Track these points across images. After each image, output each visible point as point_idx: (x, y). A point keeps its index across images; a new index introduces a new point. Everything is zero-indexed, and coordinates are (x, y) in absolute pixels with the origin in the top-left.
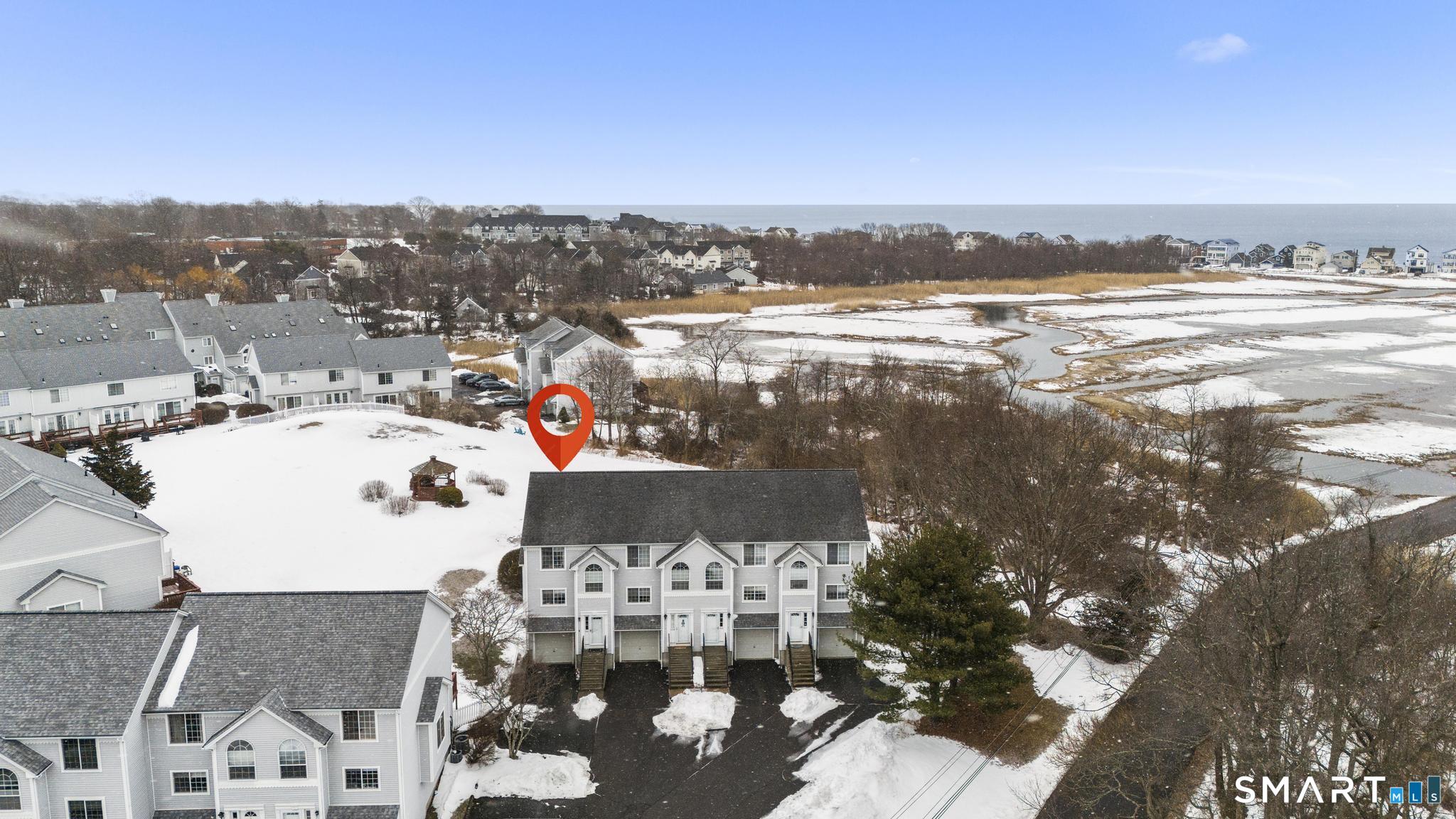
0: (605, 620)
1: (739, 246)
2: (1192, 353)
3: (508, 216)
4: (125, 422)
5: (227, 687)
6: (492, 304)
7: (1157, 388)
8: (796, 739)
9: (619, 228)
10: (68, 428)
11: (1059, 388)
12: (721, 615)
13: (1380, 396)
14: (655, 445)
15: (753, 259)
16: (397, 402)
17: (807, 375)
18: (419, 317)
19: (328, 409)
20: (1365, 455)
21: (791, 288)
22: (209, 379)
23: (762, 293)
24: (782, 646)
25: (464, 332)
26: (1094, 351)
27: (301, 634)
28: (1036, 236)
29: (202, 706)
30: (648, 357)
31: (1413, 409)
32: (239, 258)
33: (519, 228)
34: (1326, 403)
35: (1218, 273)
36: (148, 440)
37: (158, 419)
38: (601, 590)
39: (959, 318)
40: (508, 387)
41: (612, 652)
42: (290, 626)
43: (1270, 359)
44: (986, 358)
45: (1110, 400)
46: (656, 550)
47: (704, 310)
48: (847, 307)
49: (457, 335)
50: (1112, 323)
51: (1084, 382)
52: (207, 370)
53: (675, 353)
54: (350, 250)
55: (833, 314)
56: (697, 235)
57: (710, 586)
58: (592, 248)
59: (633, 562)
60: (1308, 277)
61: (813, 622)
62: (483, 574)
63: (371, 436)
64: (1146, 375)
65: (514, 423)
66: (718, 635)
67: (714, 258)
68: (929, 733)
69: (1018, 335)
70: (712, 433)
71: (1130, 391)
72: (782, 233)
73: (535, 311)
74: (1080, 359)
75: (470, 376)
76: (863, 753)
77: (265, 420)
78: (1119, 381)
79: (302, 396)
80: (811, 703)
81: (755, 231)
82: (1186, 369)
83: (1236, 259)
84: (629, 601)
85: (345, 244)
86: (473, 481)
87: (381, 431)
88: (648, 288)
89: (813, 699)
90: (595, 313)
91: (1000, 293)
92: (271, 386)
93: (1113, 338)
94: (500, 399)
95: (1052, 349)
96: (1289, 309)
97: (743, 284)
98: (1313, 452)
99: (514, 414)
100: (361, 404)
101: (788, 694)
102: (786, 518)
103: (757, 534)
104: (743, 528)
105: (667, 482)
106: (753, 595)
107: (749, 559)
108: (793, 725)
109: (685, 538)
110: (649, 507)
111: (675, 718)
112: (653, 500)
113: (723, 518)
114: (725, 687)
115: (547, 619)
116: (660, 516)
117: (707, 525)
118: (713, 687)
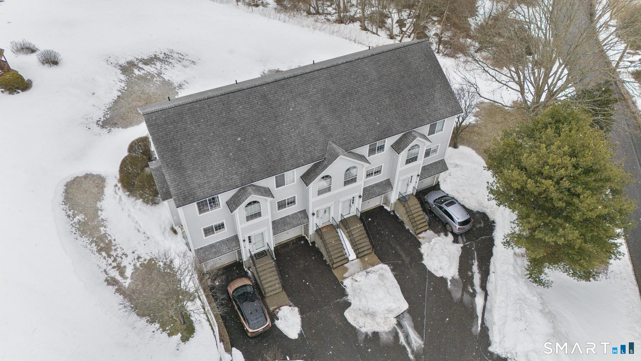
12: (354, 198)
24: (394, 200)
38: (260, 215)
57: (347, 183)
59: (280, 184)
61: (417, 180)
62: (104, 180)
66: (351, 209)
84: (279, 210)
86: (18, 50)
101: (420, 247)
102: (394, 107)
103: (379, 131)
104: (366, 128)
105: (281, 93)
106: (372, 174)
107: (372, 151)
108: (449, 286)
109: (323, 154)
110: (278, 127)
111: (366, 314)
112: (278, 118)
113: (345, 122)
114: (371, 253)
115: (212, 246)
116: (292, 135)
117: (336, 133)
118: (363, 256)
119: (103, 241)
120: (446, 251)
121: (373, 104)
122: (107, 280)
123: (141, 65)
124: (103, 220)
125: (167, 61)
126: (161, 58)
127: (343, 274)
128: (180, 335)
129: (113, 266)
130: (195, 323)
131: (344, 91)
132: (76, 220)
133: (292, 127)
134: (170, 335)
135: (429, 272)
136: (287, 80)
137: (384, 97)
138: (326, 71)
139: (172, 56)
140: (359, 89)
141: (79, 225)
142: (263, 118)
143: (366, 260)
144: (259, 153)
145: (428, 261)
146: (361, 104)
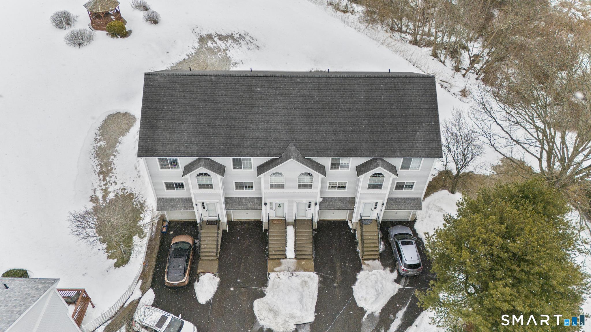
12: (310, 203)
24: (356, 217)
38: (212, 187)
41: (225, 220)
46: (256, 160)
59: (237, 167)
61: (381, 208)
62: (134, 119)
66: (307, 213)
84: (236, 189)
86: (137, 6)
101: (359, 272)
102: (369, 131)
103: (343, 148)
104: (332, 142)
105: (266, 88)
106: (336, 187)
107: (334, 166)
108: (363, 319)
109: (281, 152)
110: (250, 116)
111: (270, 310)
112: (254, 109)
113: (314, 131)
114: (311, 259)
115: (171, 200)
116: (260, 127)
117: (301, 138)
118: (301, 259)
119: (107, 167)
120: (380, 286)
121: (349, 122)
122: (91, 197)
123: (216, 39)
124: (116, 151)
125: (238, 41)
126: (235, 38)
127: (275, 267)
128: (115, 260)
129: (102, 188)
130: (132, 257)
131: (325, 102)
132: (99, 144)
133: (263, 120)
134: (109, 257)
135: (353, 298)
136: (276, 78)
137: (364, 118)
138: (317, 80)
139: (244, 38)
140: (342, 104)
141: (99, 149)
142: (240, 105)
143: (303, 263)
144: (223, 134)
145: (358, 288)
146: (337, 118)
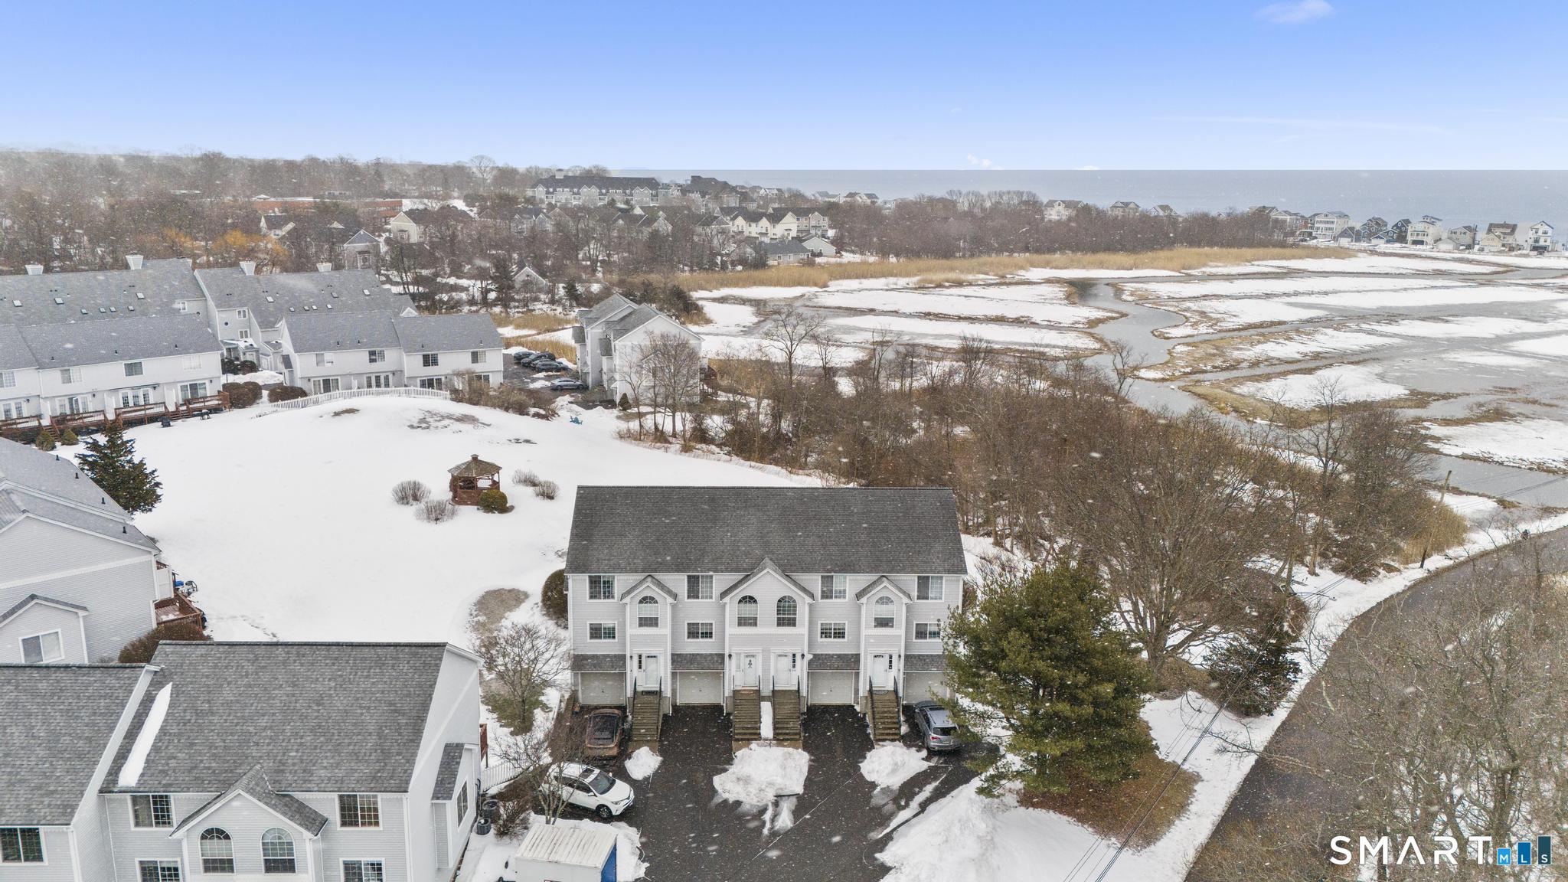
0: (661, 659)
1: (816, 213)
2: (1304, 338)
3: (574, 177)
4: (145, 405)
5: (201, 761)
6: (553, 273)
7: (1268, 377)
8: (878, 809)
9: (689, 192)
10: (81, 411)
11: (1162, 376)
12: (794, 655)
13: (1513, 390)
14: (723, 438)
15: (831, 227)
16: (443, 386)
17: (890, 362)
18: (475, 287)
19: (367, 394)
20: (1504, 459)
21: (872, 259)
22: (244, 354)
23: (840, 265)
24: (863, 691)
25: (522, 304)
26: (1197, 335)
27: (293, 695)
28: (1132, 206)
29: (170, 785)
30: (717, 335)
31: (1551, 406)
32: (285, 221)
33: (585, 190)
34: (1456, 398)
35: (1327, 248)
36: (169, 425)
37: (181, 402)
38: (656, 625)
39: (1051, 296)
40: (565, 369)
41: (669, 694)
42: (281, 686)
43: (1391, 347)
44: (1081, 341)
45: (1218, 391)
46: (720, 581)
47: (778, 283)
48: (931, 282)
49: (515, 307)
50: (1214, 303)
51: (1188, 370)
52: (242, 344)
53: (747, 331)
54: (406, 213)
55: (916, 289)
56: (772, 200)
57: (781, 623)
58: (661, 213)
59: (693, 593)
60: (1424, 254)
61: (899, 665)
62: (526, 595)
63: (412, 427)
64: (1255, 364)
65: (570, 410)
66: (791, 677)
67: (790, 226)
68: (1035, 806)
69: (1114, 315)
70: (785, 426)
71: (1239, 380)
72: (862, 199)
73: (597, 281)
74: (1183, 344)
75: (527, 355)
76: (958, 832)
77: (297, 406)
78: (1226, 369)
79: (339, 378)
80: (896, 764)
81: (834, 196)
82: (1299, 357)
83: (1345, 233)
84: (688, 637)
85: (400, 204)
86: (520, 482)
87: (423, 420)
88: (719, 258)
89: (899, 759)
90: (662, 285)
91: (1094, 268)
92: (305, 366)
93: (1218, 320)
94: (557, 382)
95: (1152, 332)
96: (1405, 289)
97: (820, 255)
98: (1446, 455)
99: (571, 399)
100: (404, 388)
101: (869, 751)
102: (870, 545)
103: (836, 563)
104: (820, 556)
106: (830, 633)
107: (826, 591)
108: (875, 792)
109: (753, 567)
112: (717, 522)
113: (797, 544)
114: (798, 738)
115: (594, 657)
117: (780, 552)
118: (783, 740)
121: (842, 535)
128: (512, 728)
130: (534, 724)
132: (476, 619)
135: (861, 774)
143: (785, 744)
145: (868, 765)
